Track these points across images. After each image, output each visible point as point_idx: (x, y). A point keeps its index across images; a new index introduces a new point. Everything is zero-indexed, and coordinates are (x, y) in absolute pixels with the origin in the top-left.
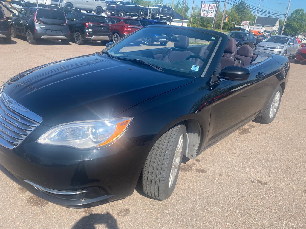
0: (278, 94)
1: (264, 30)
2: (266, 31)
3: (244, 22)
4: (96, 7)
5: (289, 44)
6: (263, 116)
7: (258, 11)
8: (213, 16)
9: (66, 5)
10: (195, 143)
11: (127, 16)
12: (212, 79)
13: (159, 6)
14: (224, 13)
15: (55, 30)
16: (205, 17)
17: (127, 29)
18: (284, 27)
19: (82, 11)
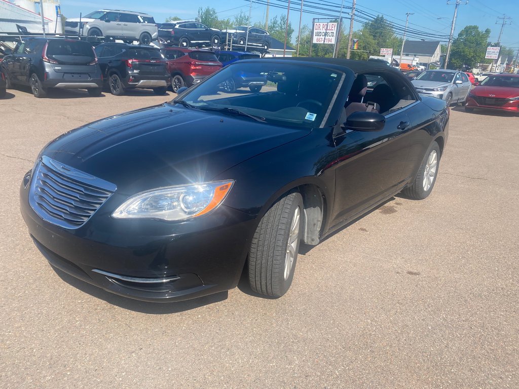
0: (434, 155)
1: (417, 62)
2: (421, 64)
3: (385, 49)
4: (141, 33)
5: (455, 83)
6: (414, 187)
7: (405, 31)
8: (333, 42)
9: (90, 32)
10: (315, 221)
11: (192, 47)
12: (334, 131)
13: (245, 29)
14: (351, 37)
15: (78, 73)
16: (320, 44)
17: (195, 68)
18: (448, 55)
19: (117, 41)
